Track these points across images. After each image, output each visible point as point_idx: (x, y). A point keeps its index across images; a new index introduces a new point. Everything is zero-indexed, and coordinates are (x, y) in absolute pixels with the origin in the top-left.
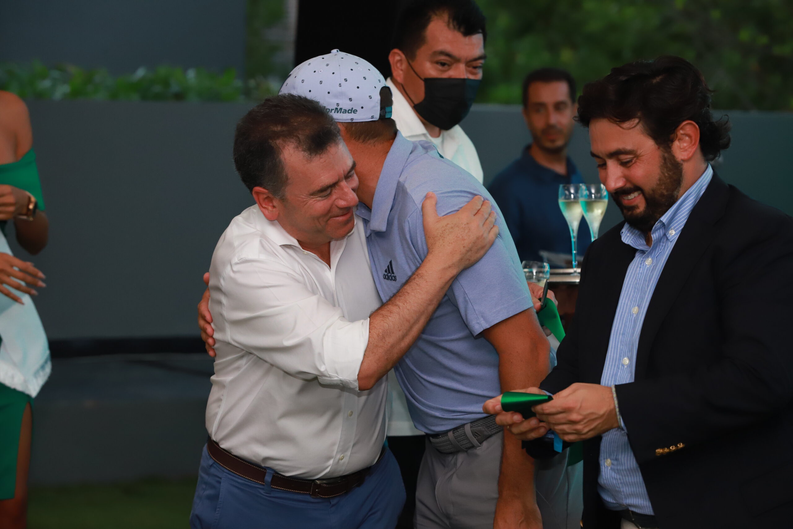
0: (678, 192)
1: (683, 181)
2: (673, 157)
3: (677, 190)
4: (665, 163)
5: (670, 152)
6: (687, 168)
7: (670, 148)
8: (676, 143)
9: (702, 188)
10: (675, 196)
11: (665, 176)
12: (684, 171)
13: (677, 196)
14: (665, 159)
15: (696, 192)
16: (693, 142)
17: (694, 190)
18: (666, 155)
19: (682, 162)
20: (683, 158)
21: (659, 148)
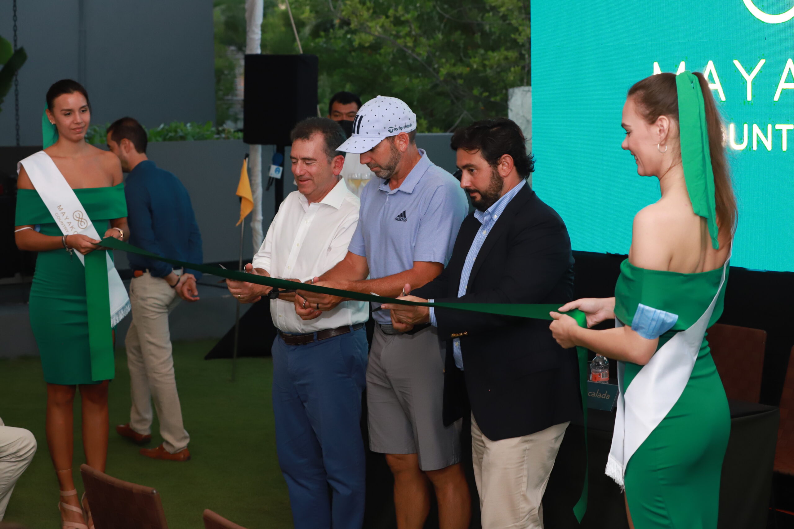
0: (501, 193)
1: (504, 187)
2: (498, 173)
3: (500, 192)
4: (493, 176)
5: (497, 170)
6: (507, 181)
7: (497, 167)
8: (500, 166)
9: (514, 193)
10: (499, 195)
11: (493, 184)
12: (504, 182)
13: (500, 195)
14: (493, 174)
15: (510, 195)
16: (510, 167)
17: (508, 195)
18: (494, 171)
19: (503, 177)
20: (503, 175)
21: (490, 166)
